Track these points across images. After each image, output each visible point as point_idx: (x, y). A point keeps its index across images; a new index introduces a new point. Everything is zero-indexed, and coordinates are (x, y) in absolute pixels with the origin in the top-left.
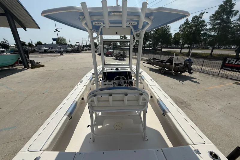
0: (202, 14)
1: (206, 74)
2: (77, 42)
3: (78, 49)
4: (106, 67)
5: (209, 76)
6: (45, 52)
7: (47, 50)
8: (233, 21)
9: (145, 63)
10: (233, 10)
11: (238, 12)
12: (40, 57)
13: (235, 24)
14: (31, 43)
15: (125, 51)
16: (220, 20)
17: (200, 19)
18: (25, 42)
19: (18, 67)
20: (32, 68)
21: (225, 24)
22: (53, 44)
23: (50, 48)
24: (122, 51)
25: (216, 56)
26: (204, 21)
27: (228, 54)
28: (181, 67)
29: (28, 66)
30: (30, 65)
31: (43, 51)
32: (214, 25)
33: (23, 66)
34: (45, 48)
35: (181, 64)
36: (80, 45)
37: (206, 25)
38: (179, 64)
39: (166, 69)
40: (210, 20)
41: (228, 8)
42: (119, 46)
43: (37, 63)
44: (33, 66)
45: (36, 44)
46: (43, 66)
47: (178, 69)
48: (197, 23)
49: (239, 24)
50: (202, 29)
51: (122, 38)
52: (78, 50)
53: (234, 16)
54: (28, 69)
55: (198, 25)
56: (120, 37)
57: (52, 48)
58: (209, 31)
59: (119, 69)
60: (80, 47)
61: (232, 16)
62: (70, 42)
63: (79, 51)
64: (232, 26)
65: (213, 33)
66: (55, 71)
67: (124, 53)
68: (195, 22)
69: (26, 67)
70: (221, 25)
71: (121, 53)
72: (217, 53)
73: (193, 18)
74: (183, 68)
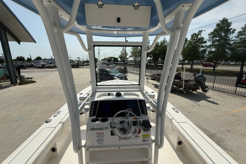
0: (200, 32)
1: (220, 92)
2: (77, 58)
3: (78, 64)
4: (99, 90)
5: (225, 95)
6: (43, 67)
7: (45, 65)
8: (231, 39)
9: (148, 79)
10: (230, 28)
11: (235, 30)
12: (35, 72)
13: (234, 41)
14: (30, 58)
15: (126, 66)
16: (219, 37)
17: (199, 37)
18: (24, 57)
19: (4, 84)
20: (21, 84)
21: (224, 41)
22: (52, 59)
23: (48, 63)
24: (123, 66)
25: (219, 71)
26: (203, 38)
27: (230, 70)
28: (193, 84)
29: (16, 82)
30: (18, 81)
31: (41, 66)
32: (214, 42)
33: (10, 82)
34: (43, 63)
35: (192, 81)
36: (81, 60)
37: (205, 42)
38: (189, 80)
39: (174, 86)
40: (209, 37)
41: (225, 27)
42: (120, 61)
43: (28, 78)
44: (21, 82)
45: (35, 60)
46: (35, 82)
47: (190, 86)
48: (196, 40)
49: (238, 41)
50: (202, 45)
51: (122, 53)
52: (77, 66)
53: (232, 34)
54: (14, 85)
55: (197, 41)
56: (121, 53)
57: (51, 63)
58: (210, 48)
59: (122, 93)
60: (79, 63)
61: (229, 33)
62: (70, 57)
63: (79, 66)
64: (232, 43)
65: (213, 50)
66: (46, 88)
67: (125, 68)
68: (194, 39)
69: (14, 83)
70: (220, 42)
71: (122, 69)
72: (220, 69)
73: (192, 36)
74: (195, 85)
